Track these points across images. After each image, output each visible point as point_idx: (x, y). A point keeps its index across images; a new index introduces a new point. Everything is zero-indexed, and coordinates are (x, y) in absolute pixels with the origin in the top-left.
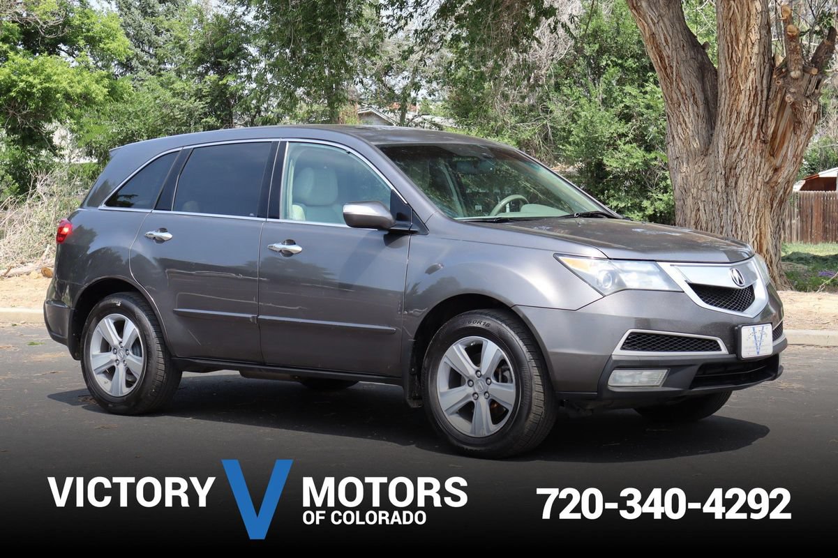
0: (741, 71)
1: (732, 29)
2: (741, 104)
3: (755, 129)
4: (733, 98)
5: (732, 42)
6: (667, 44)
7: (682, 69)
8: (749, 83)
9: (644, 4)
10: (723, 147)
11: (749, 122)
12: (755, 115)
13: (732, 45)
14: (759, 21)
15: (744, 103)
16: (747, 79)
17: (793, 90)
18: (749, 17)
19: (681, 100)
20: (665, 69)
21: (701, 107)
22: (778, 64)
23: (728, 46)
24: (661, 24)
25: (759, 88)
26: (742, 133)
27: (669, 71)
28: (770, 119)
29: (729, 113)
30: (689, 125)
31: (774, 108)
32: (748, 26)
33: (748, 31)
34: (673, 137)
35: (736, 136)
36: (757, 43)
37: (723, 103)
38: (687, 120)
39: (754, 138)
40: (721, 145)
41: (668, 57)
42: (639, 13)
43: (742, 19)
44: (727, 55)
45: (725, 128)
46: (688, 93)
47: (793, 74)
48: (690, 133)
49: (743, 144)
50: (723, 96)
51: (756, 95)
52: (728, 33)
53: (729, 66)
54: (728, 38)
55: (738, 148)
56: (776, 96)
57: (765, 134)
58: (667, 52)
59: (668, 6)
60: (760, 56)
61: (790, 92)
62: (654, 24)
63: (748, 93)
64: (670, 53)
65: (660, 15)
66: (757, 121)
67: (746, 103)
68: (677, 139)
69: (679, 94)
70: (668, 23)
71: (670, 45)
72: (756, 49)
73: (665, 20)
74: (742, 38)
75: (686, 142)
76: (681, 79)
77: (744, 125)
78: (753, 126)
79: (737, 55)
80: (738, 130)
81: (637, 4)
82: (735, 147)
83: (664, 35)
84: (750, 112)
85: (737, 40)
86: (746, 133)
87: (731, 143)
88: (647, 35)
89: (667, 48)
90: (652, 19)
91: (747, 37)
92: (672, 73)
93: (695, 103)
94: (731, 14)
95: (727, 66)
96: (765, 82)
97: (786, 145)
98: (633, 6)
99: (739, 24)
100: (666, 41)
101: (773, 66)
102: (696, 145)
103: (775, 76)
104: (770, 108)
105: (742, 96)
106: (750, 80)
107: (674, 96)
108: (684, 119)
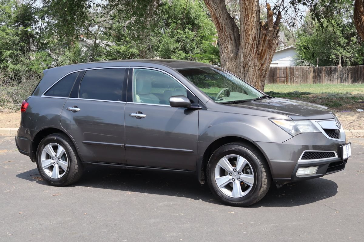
0: (250, 28)
1: (246, 12)
2: (249, 40)
3: (255, 50)
4: (247, 38)
5: (246, 17)
6: (220, 18)
7: (226, 27)
8: (253, 32)
9: (211, 2)
10: (243, 56)
11: (253, 47)
12: (255, 44)
13: (246, 18)
14: (256, 9)
15: (251, 40)
16: (252, 31)
17: (270, 35)
18: (253, 7)
19: (226, 39)
20: (220, 27)
21: (233, 41)
22: (263, 25)
23: (245, 18)
24: (218, 10)
25: (256, 34)
26: (250, 51)
27: (221, 27)
28: (260, 45)
29: (245, 44)
30: (229, 48)
31: (261, 42)
32: (252, 11)
33: (252, 13)
35: (248, 52)
36: (255, 17)
37: (242, 40)
38: (228, 46)
39: (255, 53)
40: (242, 55)
41: (221, 22)
42: (209, 6)
43: (250, 8)
44: (244, 22)
45: (244, 49)
46: (229, 36)
47: (270, 29)
48: (229, 51)
49: (251, 55)
50: (243, 37)
51: (255, 37)
52: (245, 13)
53: (245, 26)
54: (245, 15)
55: (249, 57)
56: (262, 37)
57: (258, 51)
58: (220, 21)
59: (220, 3)
60: (257, 22)
62: (215, 10)
63: (252, 36)
64: (221, 21)
65: (218, 7)
66: (255, 46)
67: (252, 40)
68: (224, 53)
69: (225, 36)
70: (220, 10)
71: (221, 18)
72: (255, 20)
73: (220, 8)
74: (250, 15)
75: (228, 54)
76: (226, 31)
77: (251, 48)
78: (254, 48)
79: (248, 22)
80: (248, 50)
81: (209, 2)
82: (247, 57)
83: (219, 14)
84: (253, 43)
85: (248, 16)
86: (252, 51)
87: (246, 55)
88: (213, 14)
89: (220, 19)
90: (214, 8)
91: (252, 15)
92: (222, 28)
93: (231, 40)
94: (246, 6)
95: (244, 26)
96: (258, 32)
97: (266, 55)
98: (207, 3)
99: (249, 10)
100: (220, 16)
101: (261, 26)
102: (232, 55)
103: (262, 30)
104: (260, 42)
105: (250, 37)
106: (253, 31)
107: (223, 37)
108: (227, 46)
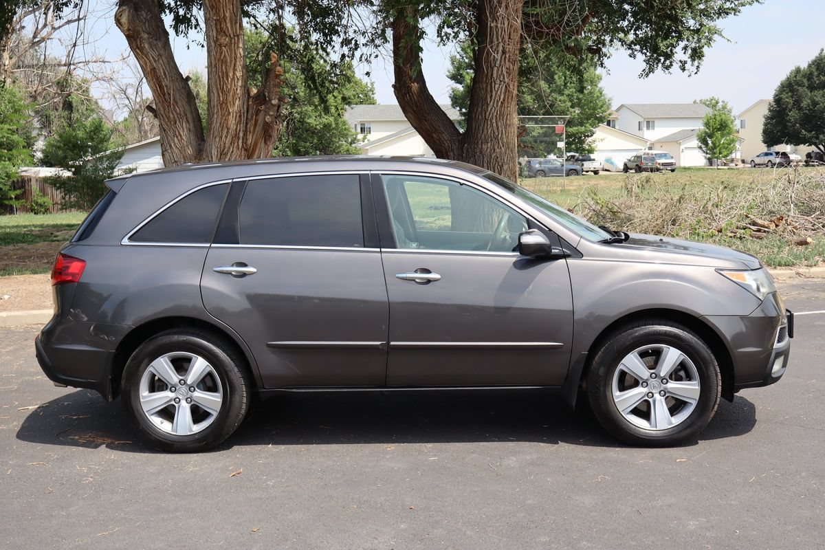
0: (230, 99)
1: (224, 68)
2: (230, 122)
3: (241, 141)
4: (224, 118)
5: (223, 77)
6: (166, 77)
7: (177, 96)
8: (236, 108)
9: (146, 46)
10: (216, 153)
11: (236, 136)
12: (240, 130)
13: (223, 79)
14: (242, 63)
15: (232, 122)
16: (234, 104)
17: (271, 113)
18: (235, 59)
19: (177, 119)
20: (164, 95)
21: (191, 124)
22: (252, 94)
23: (220, 80)
24: (161, 61)
25: (242, 111)
26: (231, 144)
27: (167, 96)
28: (248, 133)
29: (220, 129)
30: (184, 138)
31: (251, 126)
32: (235, 66)
33: (235, 70)
34: (171, 146)
35: (227, 146)
36: (240, 79)
37: (215, 122)
38: (182, 133)
39: (240, 147)
40: (214, 152)
41: (166, 86)
42: (142, 53)
43: (231, 61)
44: (219, 86)
45: (217, 139)
46: (182, 113)
47: (273, 102)
48: (185, 143)
49: (232, 152)
50: (215, 116)
51: (240, 116)
52: (220, 70)
53: (221, 95)
54: (220, 74)
55: (229, 154)
56: (252, 117)
57: (246, 143)
58: (165, 82)
59: (165, 48)
60: (243, 88)
61: (269, 115)
62: (155, 61)
63: (235, 115)
64: (167, 83)
65: (160, 55)
66: (241, 134)
67: (234, 122)
68: (174, 148)
69: (175, 114)
70: (165, 61)
71: (168, 77)
72: (240, 84)
73: (163, 58)
74: (231, 74)
75: (182, 150)
76: (177, 103)
77: (233, 138)
78: (239, 139)
79: (227, 87)
80: (228, 142)
81: (141, 44)
82: (226, 154)
83: (163, 69)
84: (236, 129)
85: (227, 76)
86: (234, 143)
87: (223, 151)
88: (149, 69)
89: (165, 79)
90: (153, 57)
91: (234, 73)
92: (170, 98)
93: (188, 121)
94: (222, 57)
95: (219, 94)
96: (245, 107)
97: (257, 152)
98: (137, 46)
99: (229, 64)
100: (165, 74)
101: (249, 95)
102: (190, 151)
103: (250, 103)
104: (248, 126)
105: (231, 117)
106: (236, 105)
107: (171, 116)
108: (179, 133)
